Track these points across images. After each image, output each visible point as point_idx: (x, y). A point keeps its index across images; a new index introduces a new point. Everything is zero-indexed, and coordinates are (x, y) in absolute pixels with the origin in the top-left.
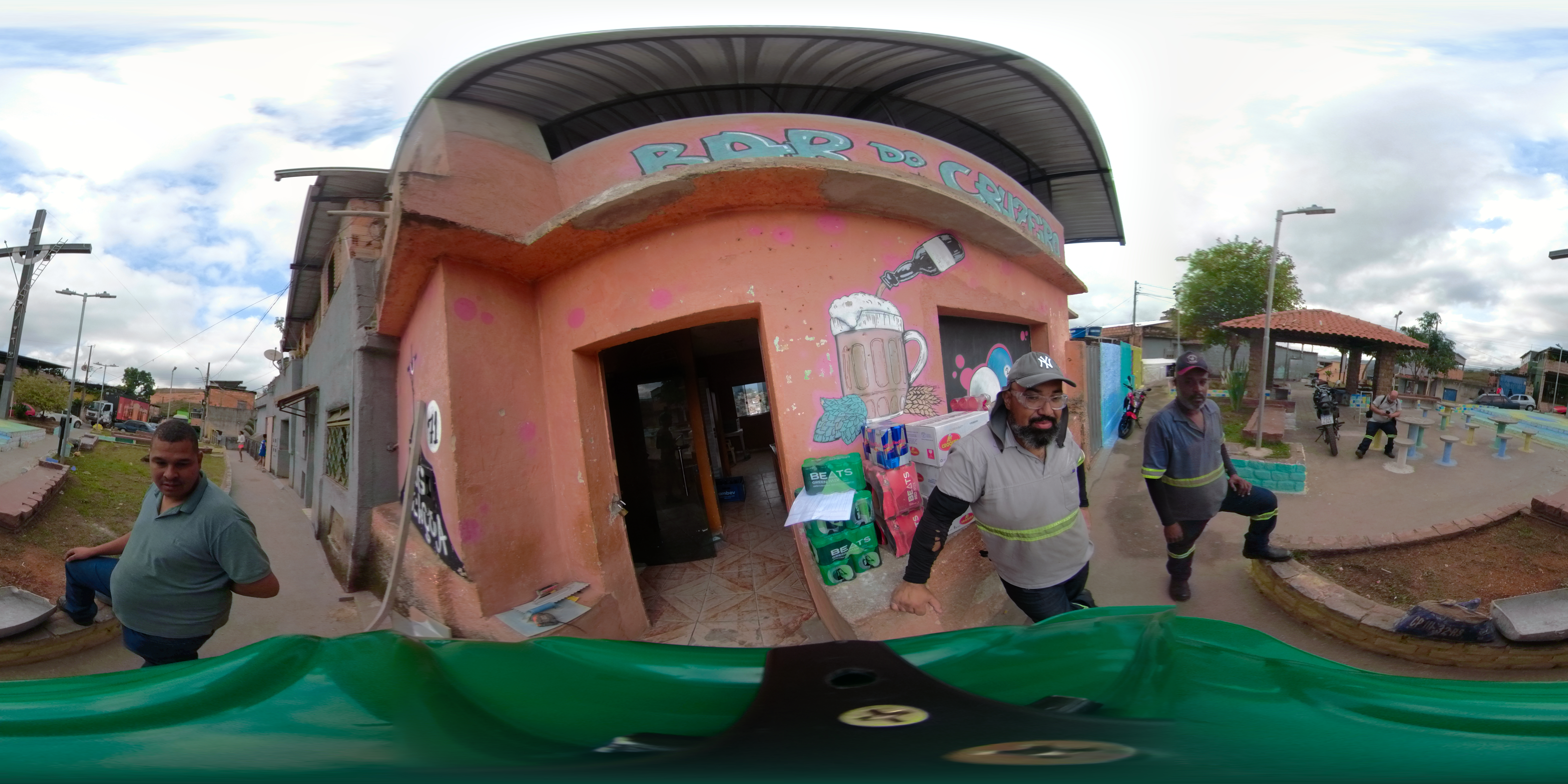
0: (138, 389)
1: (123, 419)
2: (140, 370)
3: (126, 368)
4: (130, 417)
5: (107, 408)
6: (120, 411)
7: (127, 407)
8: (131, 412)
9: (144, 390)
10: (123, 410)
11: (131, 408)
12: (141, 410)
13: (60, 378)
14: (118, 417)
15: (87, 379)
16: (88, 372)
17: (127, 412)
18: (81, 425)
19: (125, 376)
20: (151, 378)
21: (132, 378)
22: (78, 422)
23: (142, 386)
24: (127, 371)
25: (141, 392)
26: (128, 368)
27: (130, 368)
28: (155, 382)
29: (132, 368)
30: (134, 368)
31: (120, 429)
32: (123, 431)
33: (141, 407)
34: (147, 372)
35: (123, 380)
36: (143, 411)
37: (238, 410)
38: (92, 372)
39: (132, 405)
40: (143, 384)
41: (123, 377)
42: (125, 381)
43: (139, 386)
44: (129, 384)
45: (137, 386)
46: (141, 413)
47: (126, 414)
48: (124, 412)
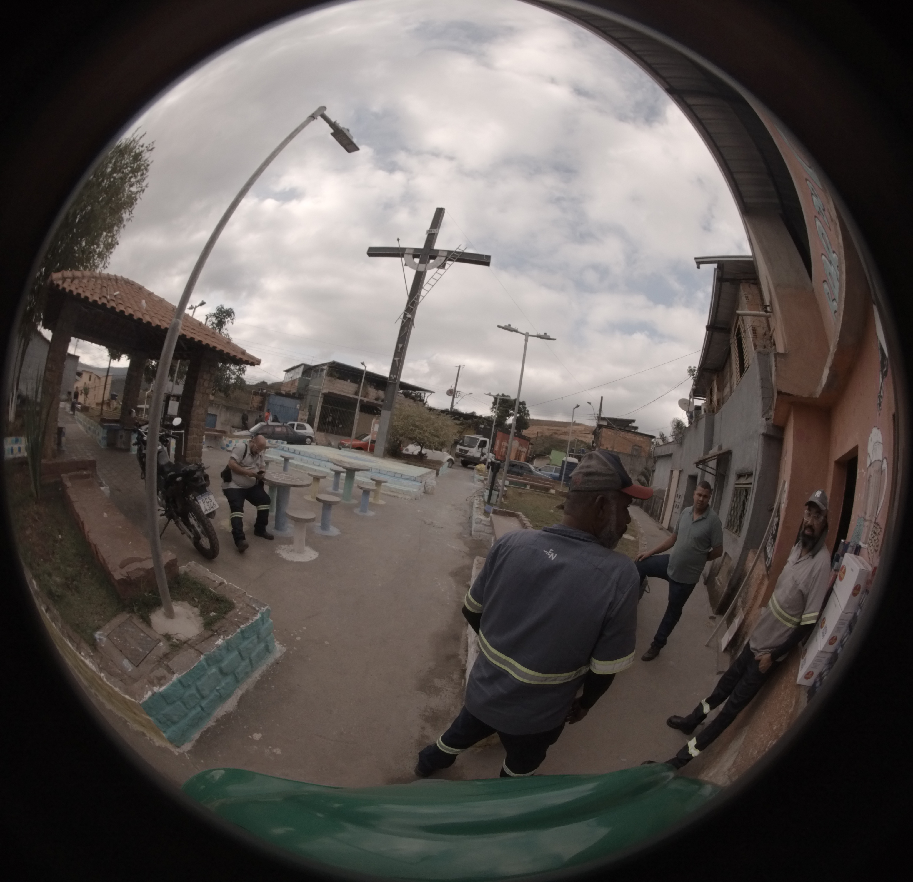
0: (509, 421)
2: (513, 397)
3: (495, 394)
5: (483, 444)
6: (496, 449)
7: (504, 444)
10: (500, 447)
12: (520, 448)
15: (452, 406)
16: (454, 397)
19: (494, 403)
20: (525, 408)
21: (504, 407)
23: (512, 417)
24: (496, 397)
26: (499, 394)
28: (529, 412)
29: (504, 394)
34: (521, 399)
35: (492, 408)
36: (522, 450)
37: (632, 456)
38: (458, 397)
40: (516, 414)
41: (491, 405)
43: (509, 418)
44: (500, 414)
45: (507, 418)
46: (520, 452)
47: (503, 452)
48: (501, 450)
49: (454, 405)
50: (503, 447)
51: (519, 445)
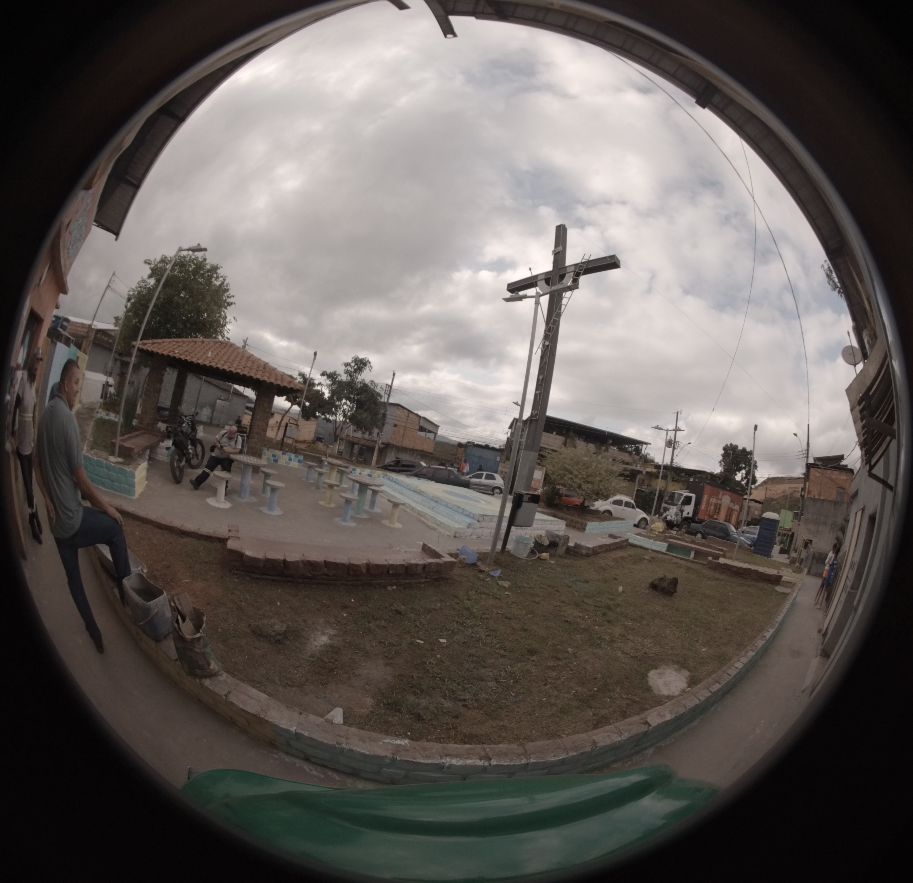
0: (738, 477)
1: (706, 518)
2: (740, 448)
3: (724, 445)
4: (715, 517)
5: (687, 501)
6: (703, 507)
7: (713, 500)
8: (718, 508)
9: (745, 478)
10: (708, 504)
11: (719, 502)
12: (732, 505)
13: (637, 457)
14: (701, 516)
15: (672, 460)
16: (674, 449)
17: (712, 507)
18: (647, 524)
19: (724, 456)
20: (753, 459)
22: (644, 519)
23: (743, 471)
24: (724, 449)
25: (742, 480)
26: (727, 445)
27: (729, 445)
28: (758, 464)
29: (731, 444)
30: (734, 443)
31: (695, 534)
32: (699, 536)
33: (732, 501)
34: (748, 450)
35: (720, 462)
36: (734, 508)
38: (679, 449)
39: (720, 497)
40: (745, 468)
41: (721, 458)
42: (723, 463)
43: (739, 472)
44: (726, 467)
45: (737, 472)
46: (731, 511)
47: (711, 511)
48: (709, 509)
49: (674, 458)
50: (711, 505)
51: (731, 502)
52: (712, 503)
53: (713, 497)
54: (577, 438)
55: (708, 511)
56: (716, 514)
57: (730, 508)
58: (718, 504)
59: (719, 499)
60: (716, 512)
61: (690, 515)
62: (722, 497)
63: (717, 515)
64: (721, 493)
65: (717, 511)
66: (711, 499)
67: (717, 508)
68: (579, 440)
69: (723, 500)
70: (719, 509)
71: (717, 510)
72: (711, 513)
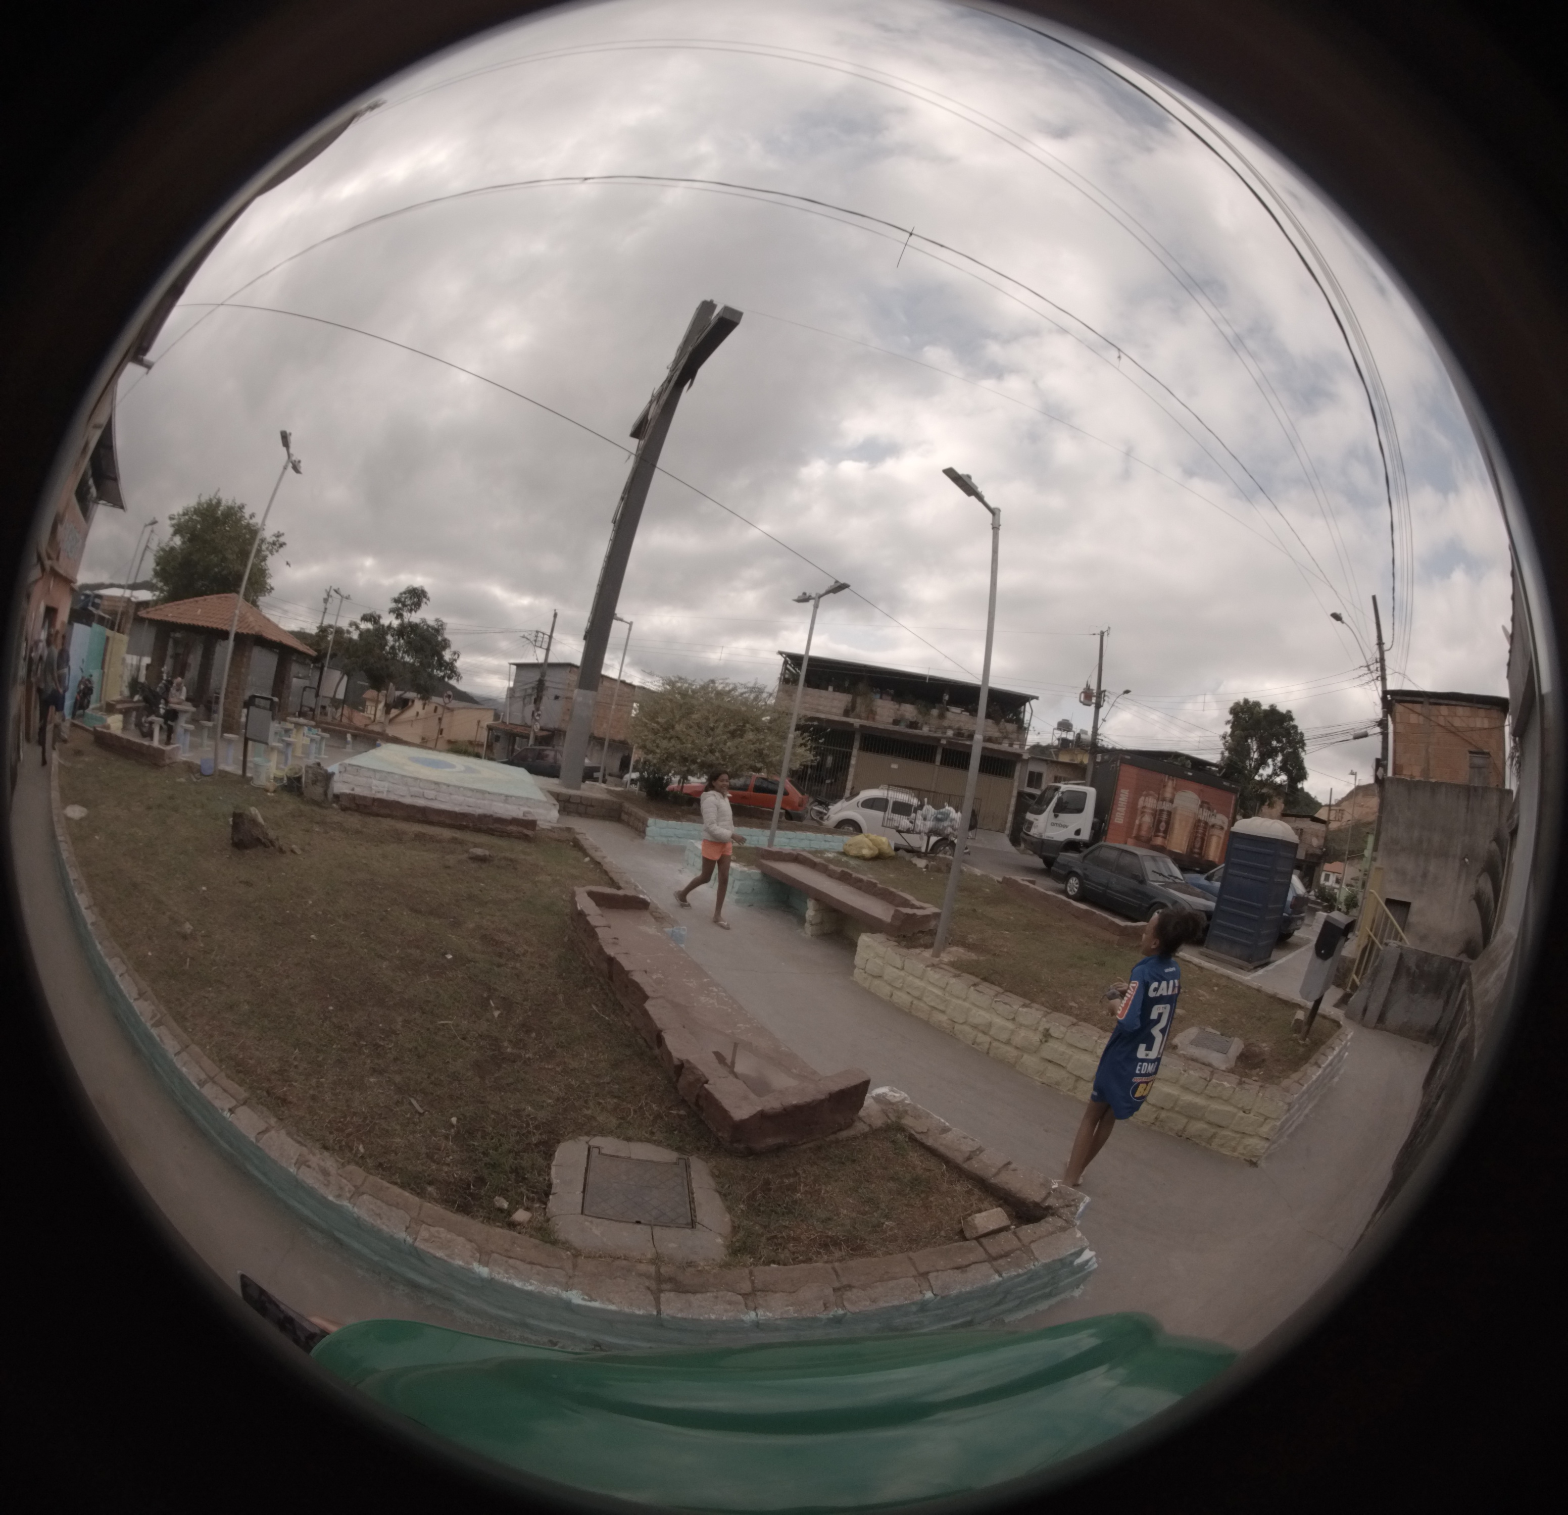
0: (1265, 768)
2: (1265, 706)
3: (1231, 705)
4: (1159, 841)
5: (1073, 803)
6: (1119, 817)
7: (1149, 802)
8: (1164, 820)
10: (1133, 810)
11: (1166, 806)
12: (1204, 815)
14: (1111, 840)
17: (1147, 819)
19: (1230, 725)
23: (1277, 757)
24: (1233, 711)
26: (1236, 703)
27: (1240, 701)
28: (1304, 739)
29: (1245, 701)
33: (1203, 804)
34: (1283, 709)
36: (1213, 821)
39: (1168, 795)
40: (1280, 751)
46: (1205, 828)
47: (1145, 828)
48: (1137, 822)
50: (1143, 813)
51: (1201, 806)
52: (1144, 807)
53: (1146, 796)
54: (878, 696)
55: (1136, 827)
56: (1161, 834)
57: (1199, 821)
58: (1162, 811)
59: (1164, 800)
60: (1158, 830)
61: (1085, 836)
62: (1174, 795)
63: (1165, 838)
64: (1170, 783)
65: (1162, 829)
66: (1142, 798)
67: (1160, 821)
68: (881, 698)
69: (1175, 801)
70: (1168, 823)
71: (1163, 824)
72: (1143, 833)
